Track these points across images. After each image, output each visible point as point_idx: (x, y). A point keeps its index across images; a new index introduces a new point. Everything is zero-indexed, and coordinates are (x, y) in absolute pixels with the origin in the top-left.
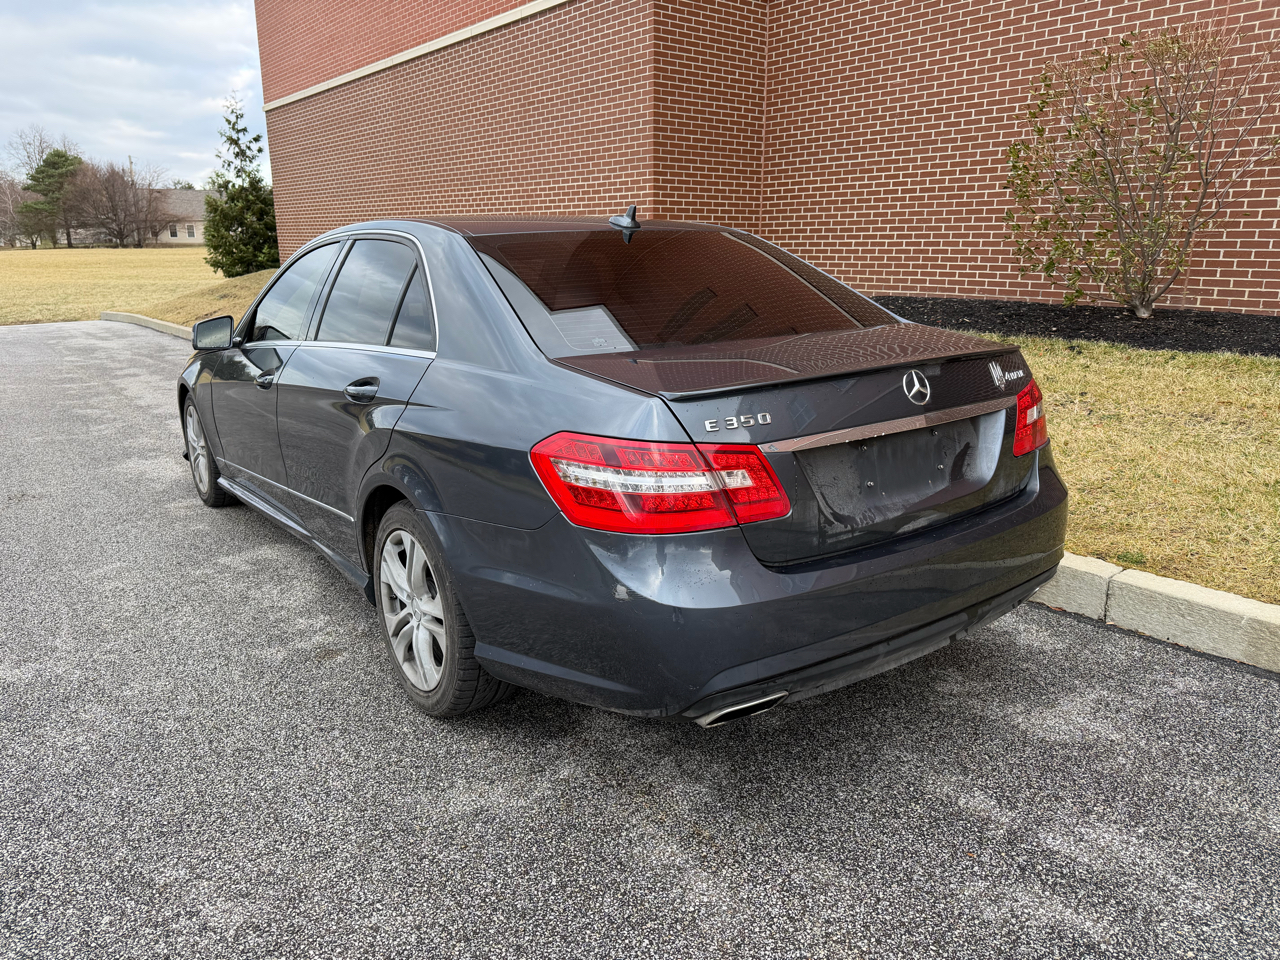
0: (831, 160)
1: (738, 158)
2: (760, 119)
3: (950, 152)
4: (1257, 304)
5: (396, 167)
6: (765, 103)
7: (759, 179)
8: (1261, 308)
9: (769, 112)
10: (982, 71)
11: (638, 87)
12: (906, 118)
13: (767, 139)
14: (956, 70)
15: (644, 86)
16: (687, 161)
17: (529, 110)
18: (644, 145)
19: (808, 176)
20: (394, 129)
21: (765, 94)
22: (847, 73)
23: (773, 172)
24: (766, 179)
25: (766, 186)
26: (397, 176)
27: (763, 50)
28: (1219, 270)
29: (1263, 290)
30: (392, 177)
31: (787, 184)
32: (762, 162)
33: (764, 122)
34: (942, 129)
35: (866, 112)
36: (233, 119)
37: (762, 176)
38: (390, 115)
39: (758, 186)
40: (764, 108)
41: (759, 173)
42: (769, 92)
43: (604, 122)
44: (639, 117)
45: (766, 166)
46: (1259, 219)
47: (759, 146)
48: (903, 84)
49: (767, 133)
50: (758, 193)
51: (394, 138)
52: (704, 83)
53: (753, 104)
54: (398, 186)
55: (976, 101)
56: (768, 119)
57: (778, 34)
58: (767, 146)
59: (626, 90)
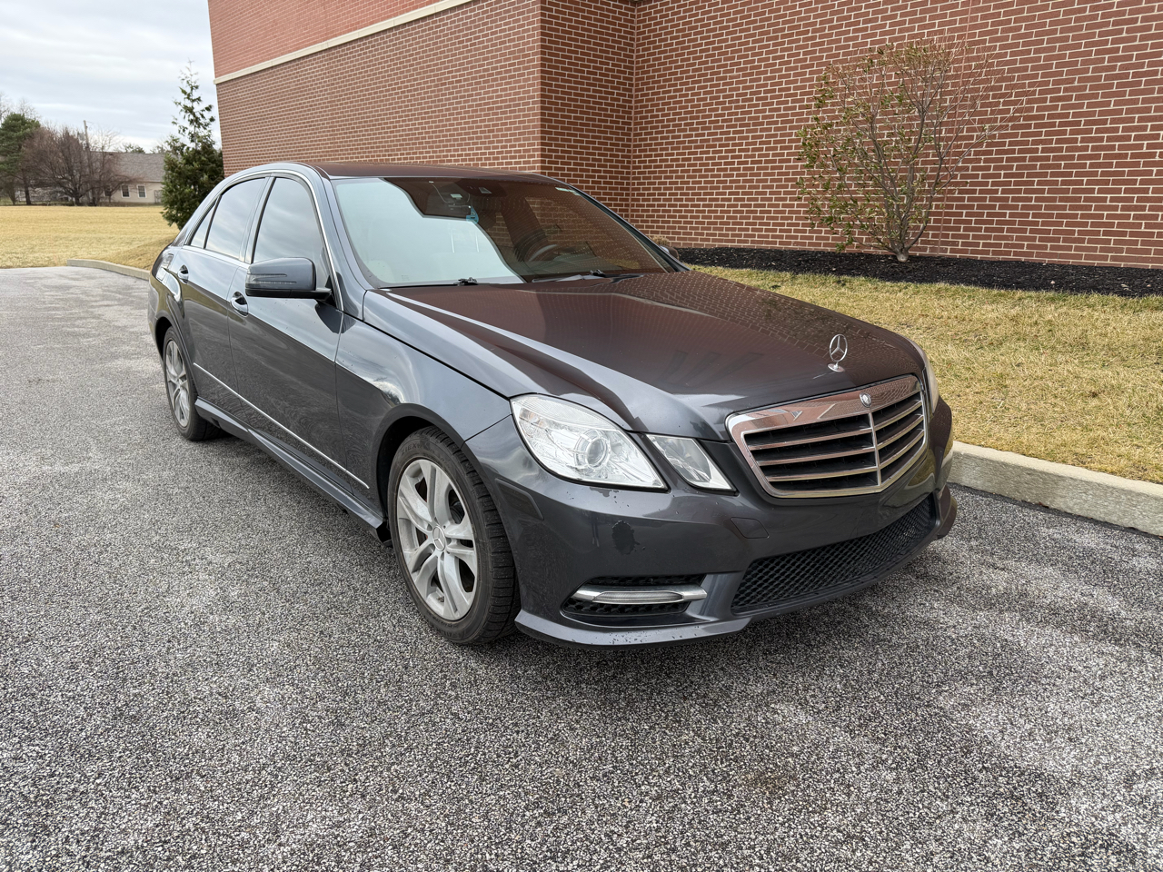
0: (685, 137)
1: (611, 133)
2: (630, 102)
3: (773, 132)
4: (988, 252)
5: (331, 135)
6: (634, 89)
7: (629, 151)
8: (990, 256)
9: (637, 96)
10: (796, 68)
11: (529, 74)
12: (741, 104)
13: (636, 118)
14: (777, 67)
15: (533, 73)
16: (569, 135)
17: (441, 90)
18: (533, 121)
19: (667, 149)
20: (329, 102)
21: (634, 82)
22: (697, 67)
23: (640, 145)
24: (635, 151)
25: (635, 157)
26: (331, 143)
27: (632, 45)
28: (962, 226)
29: (992, 241)
30: (327, 144)
31: (651, 156)
32: (632, 137)
33: (633, 104)
34: (767, 113)
35: (711, 99)
36: (188, 90)
37: (632, 148)
38: (326, 90)
39: (629, 157)
40: (633, 93)
41: (629, 146)
42: (637, 79)
43: (502, 102)
44: (529, 98)
45: (635, 140)
46: (989, 187)
47: (630, 124)
48: (739, 76)
49: (636, 113)
50: (629, 162)
51: (329, 111)
52: (583, 72)
53: (624, 89)
54: (332, 151)
55: (792, 92)
56: (636, 102)
57: (644, 32)
58: (636, 124)
59: (519, 75)
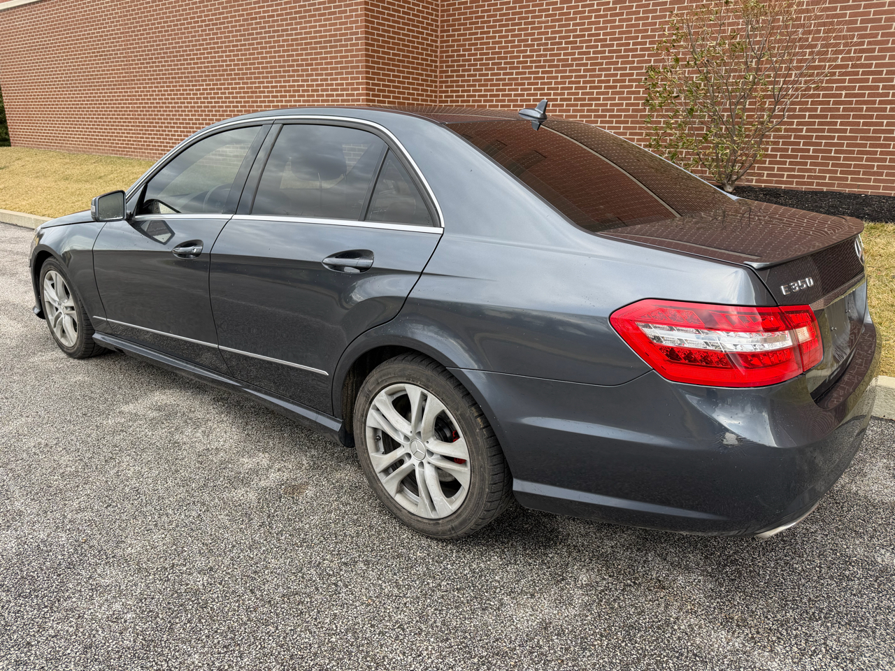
0: (492, 75)
1: (422, 70)
2: (436, 42)
3: (582, 73)
6: (439, 30)
7: (436, 87)
8: (794, 185)
9: (442, 37)
11: (351, 11)
12: (549, 46)
13: (442, 57)
15: (356, 10)
16: (389, 70)
18: (357, 56)
19: (475, 86)
21: (439, 23)
22: (504, 11)
23: (447, 82)
24: (441, 87)
25: (441, 92)
29: (796, 174)
31: (458, 91)
32: (438, 74)
33: (439, 44)
34: (576, 56)
35: (519, 41)
37: (438, 84)
39: (435, 92)
40: (439, 33)
41: (436, 82)
42: (442, 21)
43: (321, 37)
44: (352, 34)
45: (441, 77)
47: (436, 62)
49: (441, 52)
50: (436, 97)
52: (399, 12)
53: (432, 30)
56: (442, 42)
58: (441, 62)
59: (340, 12)
